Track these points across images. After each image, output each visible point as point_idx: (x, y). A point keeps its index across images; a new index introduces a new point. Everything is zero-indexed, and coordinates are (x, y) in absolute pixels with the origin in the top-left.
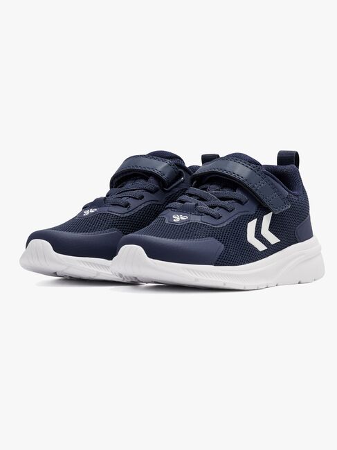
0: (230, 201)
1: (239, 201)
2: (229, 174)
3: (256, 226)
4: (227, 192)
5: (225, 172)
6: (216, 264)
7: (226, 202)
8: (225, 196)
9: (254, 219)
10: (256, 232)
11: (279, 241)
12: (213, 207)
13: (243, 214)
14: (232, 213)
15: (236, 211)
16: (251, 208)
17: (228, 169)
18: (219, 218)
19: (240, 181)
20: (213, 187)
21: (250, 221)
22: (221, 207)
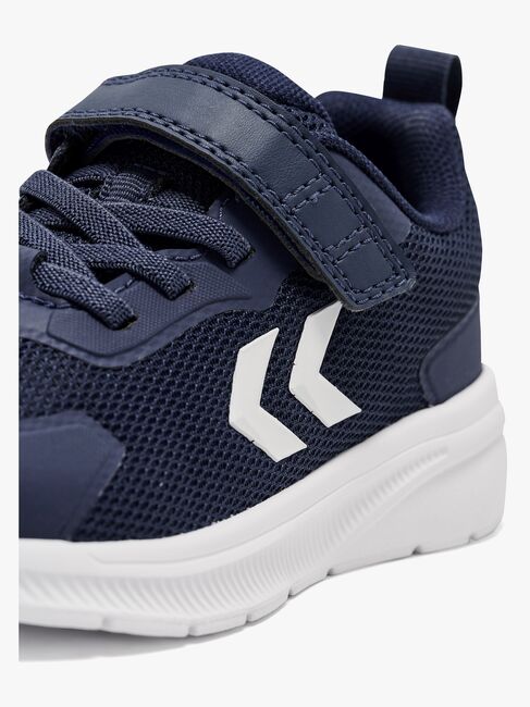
0: (176, 252)
1: (214, 255)
2: (188, 139)
3: (272, 360)
4: (174, 213)
5: (173, 131)
6: (79, 535)
7: (163, 256)
8: (162, 227)
9: (265, 329)
10: (268, 382)
11: (357, 410)
12: (105, 274)
13: (225, 308)
14: (182, 304)
15: (197, 295)
16: (259, 283)
17: (186, 118)
18: (123, 325)
19: (228, 175)
20: (124, 181)
21: (250, 337)
22: (137, 276)
